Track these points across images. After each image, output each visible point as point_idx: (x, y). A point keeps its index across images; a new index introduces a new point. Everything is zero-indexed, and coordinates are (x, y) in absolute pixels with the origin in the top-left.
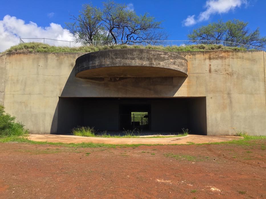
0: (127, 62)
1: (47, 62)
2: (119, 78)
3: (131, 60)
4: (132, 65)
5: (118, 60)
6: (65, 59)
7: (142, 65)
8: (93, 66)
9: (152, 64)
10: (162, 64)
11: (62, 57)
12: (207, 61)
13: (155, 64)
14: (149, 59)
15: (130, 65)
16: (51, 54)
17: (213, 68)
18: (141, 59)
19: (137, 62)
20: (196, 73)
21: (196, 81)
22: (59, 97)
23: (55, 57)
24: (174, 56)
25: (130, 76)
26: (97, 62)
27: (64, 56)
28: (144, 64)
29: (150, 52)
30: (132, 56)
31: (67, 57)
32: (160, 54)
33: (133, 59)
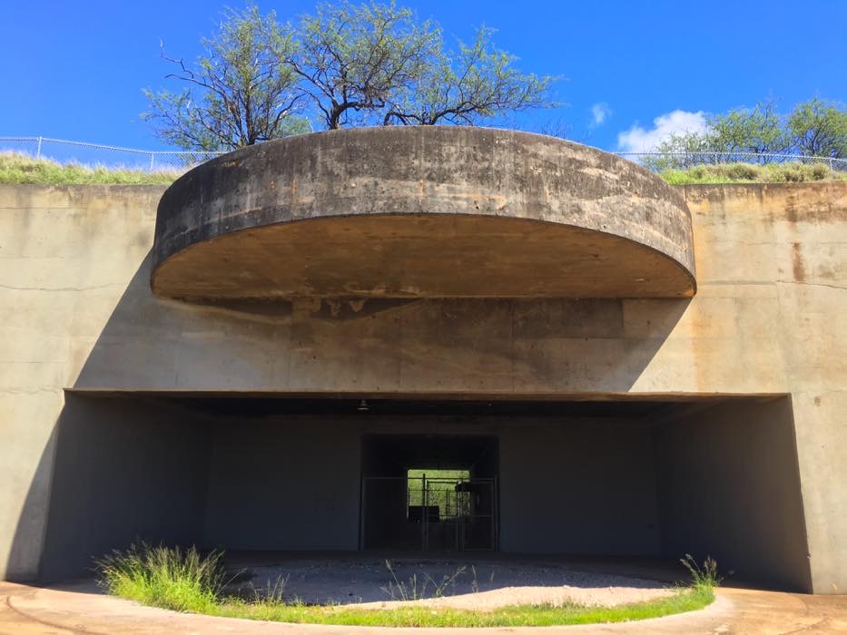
0: (407, 192)
1: (26, 223)
2: (361, 303)
3: (428, 184)
4: (436, 209)
5: (358, 183)
6: (114, 212)
7: (489, 209)
8: (228, 221)
9: (539, 206)
10: (592, 213)
11: (99, 204)
12: (782, 228)
13: (558, 207)
14: (523, 181)
15: (425, 209)
16: (48, 191)
17: (811, 262)
18: (483, 177)
19: (464, 195)
20: (733, 283)
21: (737, 319)
22: (68, 393)
23: (65, 203)
24: (646, 179)
25: (419, 293)
26: (249, 197)
27: (109, 200)
28: (498, 208)
29: (532, 149)
30: (437, 165)
31: (122, 203)
32: (581, 164)
33: (443, 177)
